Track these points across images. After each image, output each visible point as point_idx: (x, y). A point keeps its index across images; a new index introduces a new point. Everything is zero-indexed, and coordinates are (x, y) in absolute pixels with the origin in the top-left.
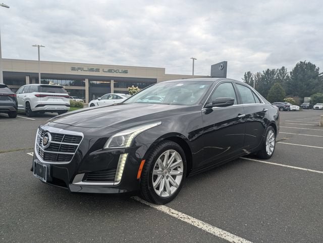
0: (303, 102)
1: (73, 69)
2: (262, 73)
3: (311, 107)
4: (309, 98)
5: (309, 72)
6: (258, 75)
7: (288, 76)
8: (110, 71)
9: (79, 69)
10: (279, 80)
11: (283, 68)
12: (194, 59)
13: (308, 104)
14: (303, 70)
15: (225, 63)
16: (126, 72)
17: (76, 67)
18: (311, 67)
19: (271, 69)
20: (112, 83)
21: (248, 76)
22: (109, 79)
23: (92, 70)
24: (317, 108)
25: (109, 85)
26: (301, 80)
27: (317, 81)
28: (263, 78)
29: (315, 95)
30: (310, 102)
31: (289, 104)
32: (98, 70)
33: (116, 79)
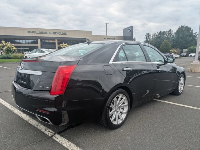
0: (182, 52)
1: (29, 32)
2: (157, 34)
3: (187, 56)
4: (186, 50)
5: (187, 33)
6: (154, 35)
7: (173, 36)
8: (54, 33)
9: (33, 32)
10: (167, 38)
11: (170, 30)
12: (107, 24)
13: (185, 54)
14: (183, 31)
15: (132, 27)
16: (65, 34)
17: (31, 31)
18: (188, 29)
19: (162, 31)
20: (56, 41)
21: (148, 35)
22: (54, 39)
23: (42, 33)
24: (191, 56)
25: (54, 43)
26: (182, 38)
27: (191, 38)
28: (157, 37)
29: (190, 48)
30: (187, 52)
31: (172, 54)
32: (46, 33)
33: (58, 39)
